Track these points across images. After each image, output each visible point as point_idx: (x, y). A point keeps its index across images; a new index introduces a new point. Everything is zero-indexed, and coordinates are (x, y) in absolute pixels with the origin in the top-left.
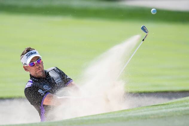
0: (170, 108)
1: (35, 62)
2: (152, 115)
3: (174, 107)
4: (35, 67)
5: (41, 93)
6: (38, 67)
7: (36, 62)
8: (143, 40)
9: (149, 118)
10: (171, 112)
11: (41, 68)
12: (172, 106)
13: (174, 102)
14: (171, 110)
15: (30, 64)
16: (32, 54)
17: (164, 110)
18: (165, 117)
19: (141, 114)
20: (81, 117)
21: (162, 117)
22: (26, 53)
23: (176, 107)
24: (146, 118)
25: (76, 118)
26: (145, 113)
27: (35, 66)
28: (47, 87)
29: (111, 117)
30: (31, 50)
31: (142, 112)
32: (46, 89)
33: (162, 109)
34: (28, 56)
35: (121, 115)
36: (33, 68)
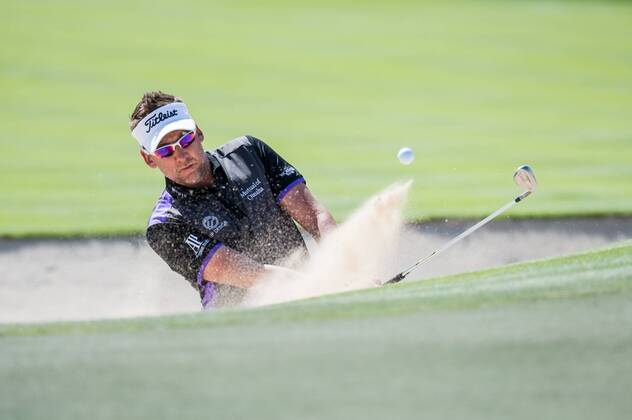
0: (608, 267)
1: (174, 146)
2: (552, 288)
3: (622, 264)
4: (175, 159)
5: (196, 248)
6: (183, 160)
7: (178, 143)
8: (518, 200)
9: (545, 298)
10: (612, 278)
11: (194, 162)
12: (617, 261)
13: (622, 249)
14: (613, 273)
15: (158, 152)
16: (163, 117)
17: (591, 274)
18: (594, 295)
19: (517, 285)
20: (327, 296)
21: (586, 296)
22: (144, 115)
23: (627, 263)
24: (534, 300)
25: (313, 299)
26: (531, 282)
27: (175, 155)
28: (215, 221)
29: (423, 295)
30: (159, 104)
31: (520, 279)
32: (212, 227)
33: (584, 270)
34: (151, 125)
35: (456, 291)
36: (170, 162)
